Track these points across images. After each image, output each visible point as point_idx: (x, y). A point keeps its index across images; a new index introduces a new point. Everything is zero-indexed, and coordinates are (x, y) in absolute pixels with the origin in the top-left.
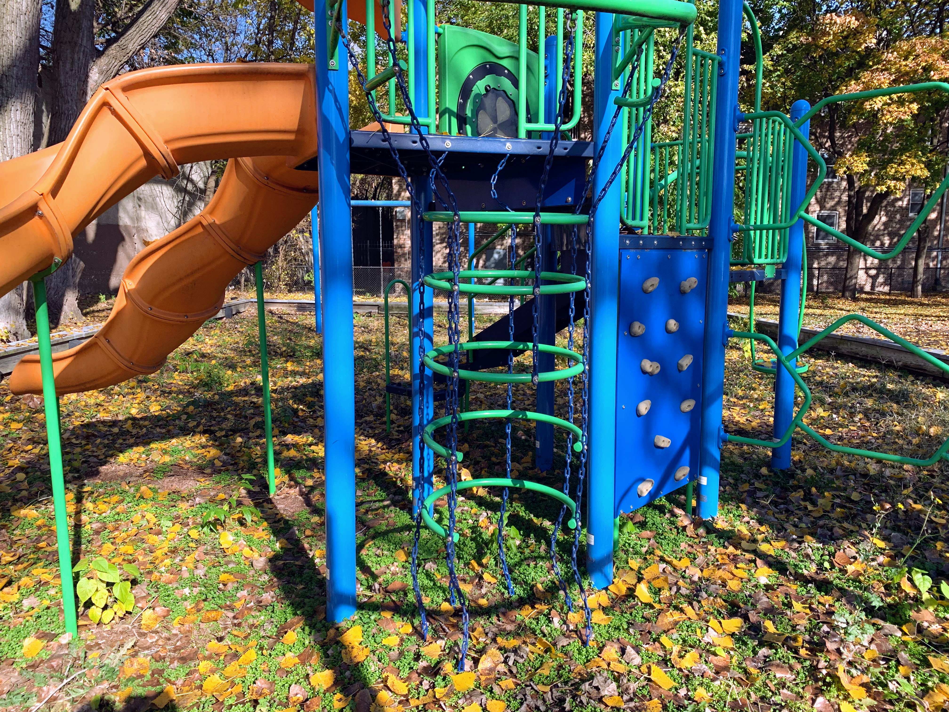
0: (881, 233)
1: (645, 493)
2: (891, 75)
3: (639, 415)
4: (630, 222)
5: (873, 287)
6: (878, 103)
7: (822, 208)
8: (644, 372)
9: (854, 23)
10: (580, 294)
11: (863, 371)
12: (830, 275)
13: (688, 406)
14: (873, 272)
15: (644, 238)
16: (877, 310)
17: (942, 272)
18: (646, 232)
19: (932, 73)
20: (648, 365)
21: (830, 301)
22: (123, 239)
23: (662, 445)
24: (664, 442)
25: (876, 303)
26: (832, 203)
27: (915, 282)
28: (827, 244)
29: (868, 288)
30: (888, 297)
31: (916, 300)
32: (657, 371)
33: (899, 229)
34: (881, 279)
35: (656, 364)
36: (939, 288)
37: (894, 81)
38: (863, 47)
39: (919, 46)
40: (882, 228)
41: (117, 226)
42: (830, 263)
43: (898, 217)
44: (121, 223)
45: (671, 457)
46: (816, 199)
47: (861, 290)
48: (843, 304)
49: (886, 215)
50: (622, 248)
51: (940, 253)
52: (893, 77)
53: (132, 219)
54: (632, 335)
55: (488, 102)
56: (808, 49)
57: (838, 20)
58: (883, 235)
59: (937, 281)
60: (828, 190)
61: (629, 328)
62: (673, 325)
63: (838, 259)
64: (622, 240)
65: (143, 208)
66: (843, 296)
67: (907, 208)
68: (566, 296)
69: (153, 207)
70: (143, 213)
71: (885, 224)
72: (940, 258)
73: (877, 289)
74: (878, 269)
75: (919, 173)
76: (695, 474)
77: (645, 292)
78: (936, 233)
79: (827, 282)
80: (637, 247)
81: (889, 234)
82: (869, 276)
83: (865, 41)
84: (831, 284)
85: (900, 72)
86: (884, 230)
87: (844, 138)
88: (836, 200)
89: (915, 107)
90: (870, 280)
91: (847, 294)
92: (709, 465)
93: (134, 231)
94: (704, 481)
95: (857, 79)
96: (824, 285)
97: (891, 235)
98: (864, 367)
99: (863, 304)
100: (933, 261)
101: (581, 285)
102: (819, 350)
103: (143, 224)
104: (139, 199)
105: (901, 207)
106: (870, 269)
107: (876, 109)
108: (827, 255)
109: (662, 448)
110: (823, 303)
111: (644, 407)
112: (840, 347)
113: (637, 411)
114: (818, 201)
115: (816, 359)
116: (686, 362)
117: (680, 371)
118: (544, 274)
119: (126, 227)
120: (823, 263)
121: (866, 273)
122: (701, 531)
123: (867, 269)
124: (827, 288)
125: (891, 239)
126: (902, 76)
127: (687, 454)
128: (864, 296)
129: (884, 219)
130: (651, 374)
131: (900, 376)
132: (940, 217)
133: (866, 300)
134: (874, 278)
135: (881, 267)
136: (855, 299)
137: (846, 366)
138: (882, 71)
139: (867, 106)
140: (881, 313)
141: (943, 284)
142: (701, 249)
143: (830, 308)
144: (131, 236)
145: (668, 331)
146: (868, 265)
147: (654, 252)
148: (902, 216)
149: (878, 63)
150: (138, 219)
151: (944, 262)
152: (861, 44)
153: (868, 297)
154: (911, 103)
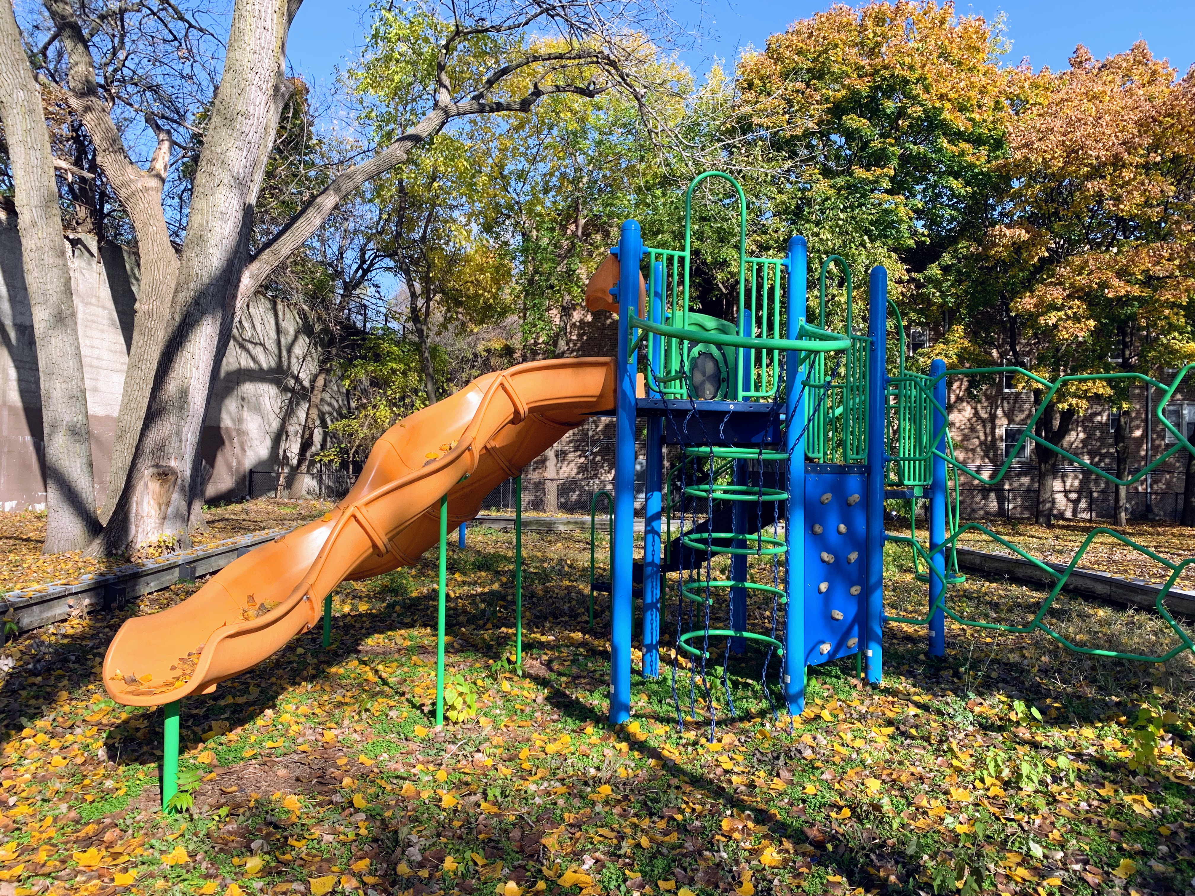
0: (1080, 451)
1: (826, 652)
2: (1064, 290)
3: (820, 592)
4: (810, 455)
5: (1075, 512)
6: (1052, 319)
7: (1011, 421)
8: (823, 561)
9: (1024, 236)
10: (782, 503)
11: (1034, 594)
12: (1024, 499)
13: (855, 590)
14: (1073, 496)
15: (820, 466)
16: (1073, 538)
17: (1153, 497)
18: (821, 461)
19: (1106, 291)
20: (825, 556)
21: (1021, 528)
22: (222, 443)
23: (837, 617)
24: (838, 615)
25: (1073, 530)
26: (1022, 416)
27: (1117, 508)
28: (1019, 462)
29: (1069, 514)
30: (1088, 525)
31: (1119, 528)
32: (832, 561)
33: (1100, 448)
34: (1083, 504)
35: (831, 556)
36: (1150, 516)
37: (1068, 296)
38: (1035, 260)
39: (1091, 262)
40: (1081, 445)
41: (218, 428)
42: (1023, 484)
43: (1098, 433)
44: (222, 425)
45: (844, 629)
46: (1003, 411)
47: (1061, 516)
48: (1036, 531)
49: (1084, 431)
50: (807, 472)
51: (1149, 476)
52: (1067, 292)
53: (233, 420)
54: (814, 533)
55: (699, 362)
56: (978, 258)
57: (1008, 232)
58: (1082, 453)
59: (1148, 508)
60: (1016, 401)
61: (812, 528)
62: (842, 528)
63: (1032, 480)
64: (806, 466)
65: (245, 409)
66: (1037, 522)
67: (1107, 424)
68: (772, 503)
69: (257, 409)
70: (246, 414)
71: (1083, 441)
72: (1149, 481)
73: (1079, 516)
74: (1079, 492)
75: (1101, 391)
76: (863, 645)
77: (822, 503)
78: (1143, 453)
79: (1021, 506)
80: (817, 472)
81: (1089, 453)
82: (1069, 500)
83: (1037, 254)
84: (1027, 508)
85: (1074, 287)
86: (1083, 448)
87: (1030, 345)
88: (1027, 413)
89: (1092, 323)
90: (1071, 505)
91: (1041, 520)
92: (875, 641)
93: (234, 434)
94: (870, 653)
95: (1032, 291)
96: (1019, 509)
97: (1092, 454)
98: (1036, 590)
99: (1058, 532)
100: (1142, 484)
101: (785, 496)
102: (996, 574)
103: (244, 426)
104: (243, 399)
105: (1100, 423)
106: (1070, 492)
107: (1050, 324)
108: (1019, 475)
109: (837, 620)
110: (1013, 529)
111: (824, 587)
112: (1016, 570)
113: (819, 589)
114: (1005, 414)
115: (991, 582)
116: (853, 556)
117: (849, 563)
118: (763, 489)
119: (227, 429)
120: (1015, 485)
121: (1066, 496)
122: (868, 688)
123: (1066, 492)
124: (1021, 513)
125: (1092, 459)
126: (1077, 292)
127: (856, 629)
128: (1061, 522)
129: (1082, 435)
130: (827, 563)
131: (1070, 599)
132: (1145, 435)
133: (1063, 527)
134: (1076, 502)
135: (1083, 490)
136: (1050, 526)
137: (1019, 590)
138: (1056, 284)
139: (1042, 320)
140: (1075, 541)
141: (1156, 511)
142: (862, 473)
143: (1021, 535)
144: (231, 440)
145: (840, 533)
146: (1067, 488)
147: (828, 476)
148: (1102, 432)
149: (1052, 276)
150: (240, 420)
151: (1155, 486)
152: (1033, 257)
153: (1066, 523)
154: (1088, 319)
